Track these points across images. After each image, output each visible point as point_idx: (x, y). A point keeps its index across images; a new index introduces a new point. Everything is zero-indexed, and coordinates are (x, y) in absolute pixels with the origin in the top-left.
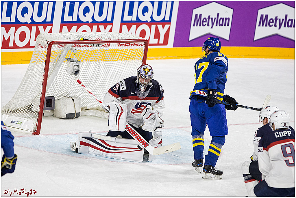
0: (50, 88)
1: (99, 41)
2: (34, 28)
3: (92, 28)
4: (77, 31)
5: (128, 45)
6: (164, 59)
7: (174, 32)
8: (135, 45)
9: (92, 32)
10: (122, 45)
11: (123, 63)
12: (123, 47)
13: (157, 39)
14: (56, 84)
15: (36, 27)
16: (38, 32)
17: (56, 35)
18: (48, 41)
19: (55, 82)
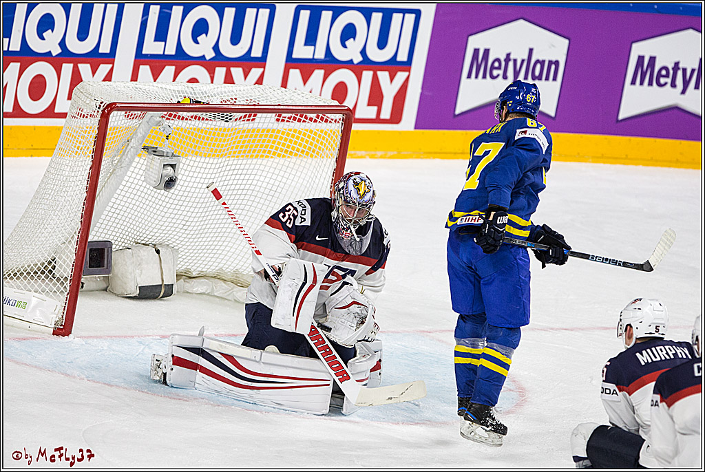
0: (101, 221)
1: (230, 107)
2: (67, 68)
3: (214, 73)
4: (174, 80)
5: (303, 119)
6: (390, 158)
7: (419, 91)
8: (319, 120)
9: (212, 83)
10: (286, 119)
11: (287, 163)
12: (288, 123)
13: (375, 108)
14: (117, 211)
15: (72, 65)
16: (76, 79)
17: (122, 88)
18: (102, 103)
19: (115, 206)
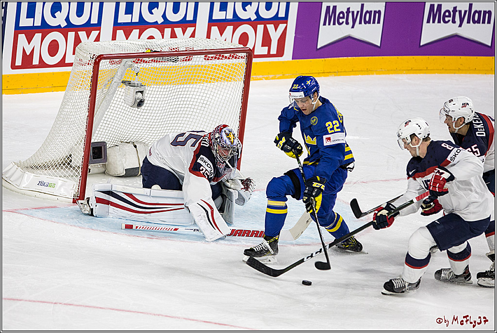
0: (98, 129)
1: (175, 53)
2: (71, 35)
3: (164, 32)
4: (139, 38)
5: (221, 57)
6: (278, 78)
7: (294, 35)
8: (231, 58)
9: (163, 38)
10: (210, 58)
11: (212, 86)
12: (211, 61)
13: (267, 48)
14: (108, 123)
15: (74, 33)
16: (77, 41)
17: (107, 44)
18: (94, 55)
19: (106, 119)
